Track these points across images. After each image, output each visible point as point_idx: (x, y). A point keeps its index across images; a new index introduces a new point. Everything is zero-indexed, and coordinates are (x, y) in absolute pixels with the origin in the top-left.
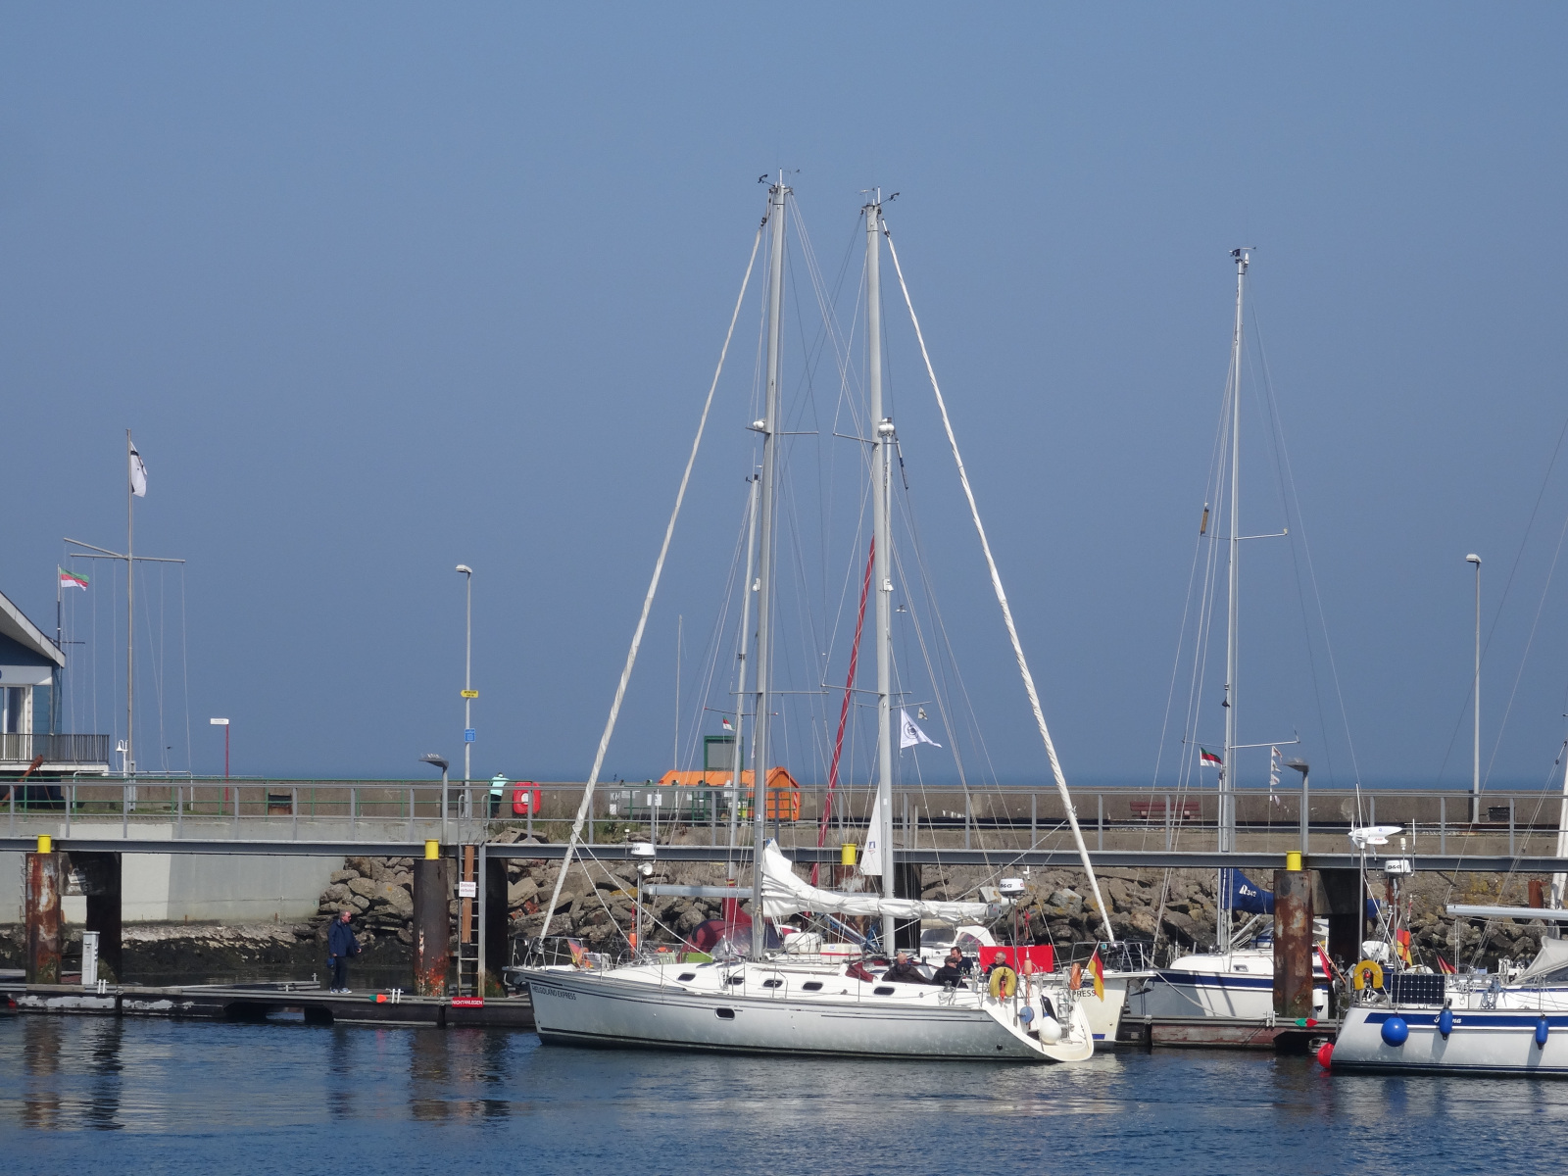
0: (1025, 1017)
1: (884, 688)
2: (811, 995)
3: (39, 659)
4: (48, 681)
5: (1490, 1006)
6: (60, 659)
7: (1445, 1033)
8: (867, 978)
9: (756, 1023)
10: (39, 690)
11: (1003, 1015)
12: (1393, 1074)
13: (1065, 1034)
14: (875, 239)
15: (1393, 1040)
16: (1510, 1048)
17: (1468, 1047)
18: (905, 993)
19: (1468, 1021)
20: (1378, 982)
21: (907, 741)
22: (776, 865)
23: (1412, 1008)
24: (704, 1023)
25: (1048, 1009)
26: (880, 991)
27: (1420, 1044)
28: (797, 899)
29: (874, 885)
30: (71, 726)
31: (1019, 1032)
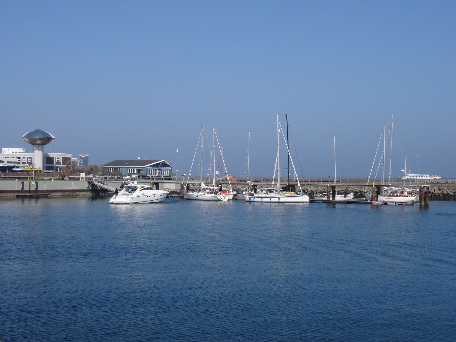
0: (221, 197)
1: (214, 169)
2: (204, 195)
3: (170, 166)
4: (171, 168)
5: (258, 196)
6: (172, 167)
7: (254, 198)
8: (208, 194)
9: (200, 197)
10: (170, 169)
11: (219, 197)
12: (250, 202)
13: (225, 199)
14: (214, 131)
15: (250, 199)
16: (260, 200)
17: (256, 200)
18: (211, 195)
19: (256, 197)
20: (249, 194)
21: (217, 174)
22: (203, 184)
23: (252, 196)
24: (195, 197)
25: (223, 196)
26: (210, 195)
27: (252, 199)
28: (204, 187)
29: (213, 186)
30: (173, 172)
31: (220, 199)
